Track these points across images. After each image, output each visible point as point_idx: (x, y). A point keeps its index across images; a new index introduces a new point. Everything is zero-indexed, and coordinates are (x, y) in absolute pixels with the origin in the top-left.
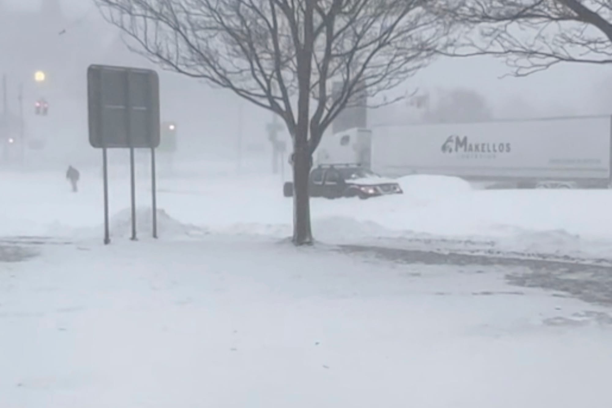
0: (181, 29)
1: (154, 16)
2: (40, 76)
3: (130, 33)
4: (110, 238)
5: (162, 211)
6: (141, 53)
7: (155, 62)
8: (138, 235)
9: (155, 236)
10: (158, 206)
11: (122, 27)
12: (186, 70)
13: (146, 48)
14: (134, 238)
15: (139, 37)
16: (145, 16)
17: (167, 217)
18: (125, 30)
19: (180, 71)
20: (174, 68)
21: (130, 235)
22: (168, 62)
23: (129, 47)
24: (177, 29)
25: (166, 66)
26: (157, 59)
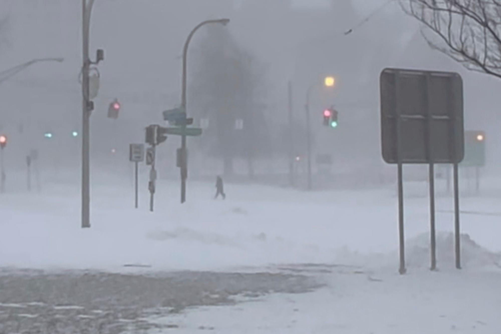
0: (490, 24)
1: (459, 10)
2: (329, 82)
3: (431, 27)
4: (406, 267)
5: (467, 237)
6: (444, 51)
7: (458, 61)
8: (437, 265)
9: (458, 266)
10: (462, 231)
11: (423, 20)
12: (494, 71)
13: (450, 45)
14: (433, 267)
15: (442, 32)
16: (450, 11)
17: (473, 243)
18: (427, 24)
19: (488, 72)
20: (480, 68)
21: (430, 265)
22: (475, 60)
23: (430, 43)
24: (485, 25)
25: (471, 66)
26: (461, 58)
